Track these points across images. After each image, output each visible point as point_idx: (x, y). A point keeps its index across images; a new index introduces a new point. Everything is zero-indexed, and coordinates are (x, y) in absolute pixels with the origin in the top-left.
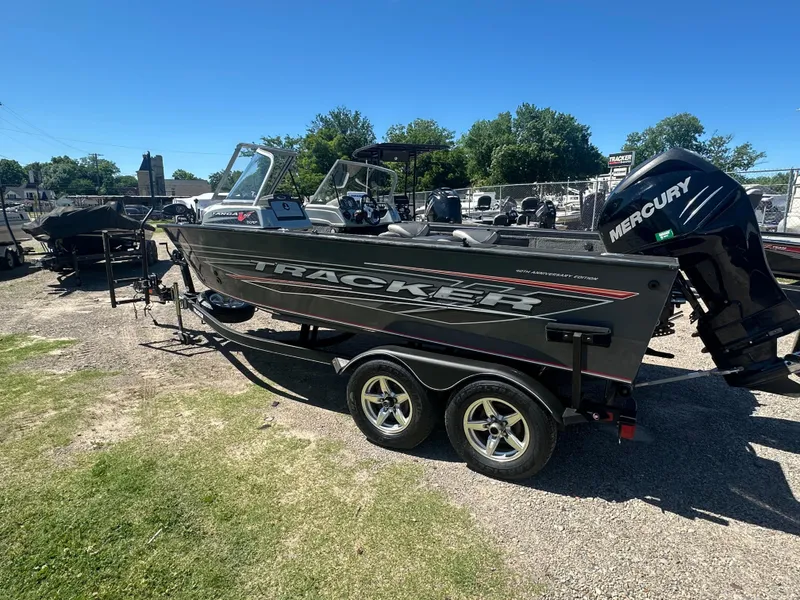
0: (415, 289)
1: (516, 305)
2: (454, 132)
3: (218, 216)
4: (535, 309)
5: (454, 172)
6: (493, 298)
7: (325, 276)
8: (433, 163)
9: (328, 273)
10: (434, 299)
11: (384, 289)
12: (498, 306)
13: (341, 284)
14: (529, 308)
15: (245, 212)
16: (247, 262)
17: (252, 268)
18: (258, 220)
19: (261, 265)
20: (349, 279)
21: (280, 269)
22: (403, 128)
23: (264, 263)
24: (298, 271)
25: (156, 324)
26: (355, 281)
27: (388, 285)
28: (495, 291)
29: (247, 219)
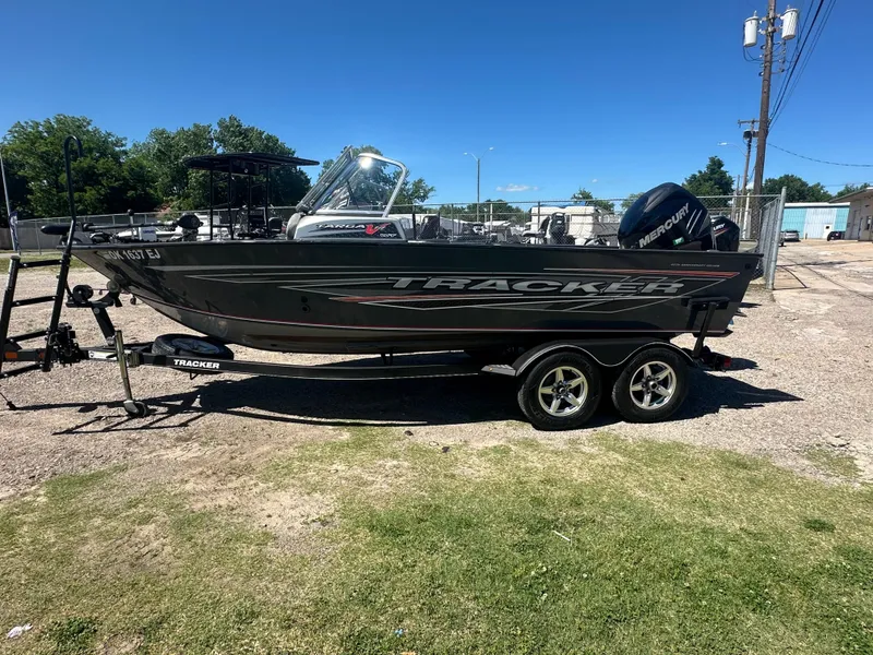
0: (588, 287)
1: (667, 290)
2: (125, 139)
3: (329, 229)
4: (680, 291)
5: (135, 189)
6: (652, 287)
7: (494, 285)
8: (101, 175)
9: (499, 282)
10: (604, 294)
11: (558, 291)
12: (655, 292)
13: (512, 291)
14: (675, 291)
15: (376, 224)
16: (383, 280)
17: (390, 287)
18: (397, 232)
19: (404, 282)
20: (522, 286)
21: (433, 283)
22: (38, 124)
23: (409, 279)
24: (460, 283)
25: (13, 407)
26: (529, 287)
27: (563, 287)
28: (653, 281)
29: (381, 232)
